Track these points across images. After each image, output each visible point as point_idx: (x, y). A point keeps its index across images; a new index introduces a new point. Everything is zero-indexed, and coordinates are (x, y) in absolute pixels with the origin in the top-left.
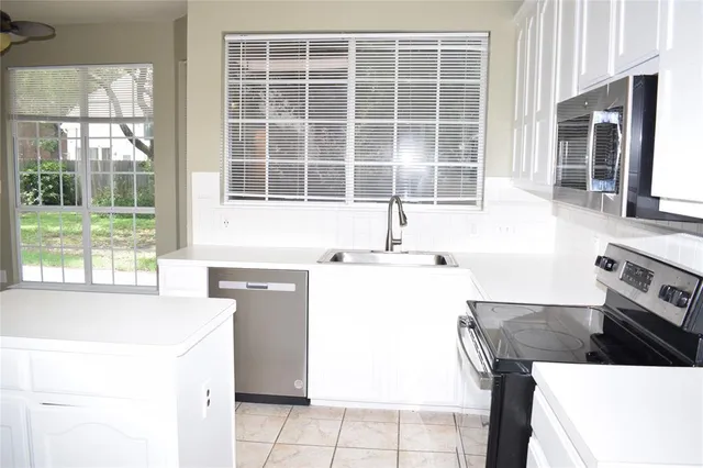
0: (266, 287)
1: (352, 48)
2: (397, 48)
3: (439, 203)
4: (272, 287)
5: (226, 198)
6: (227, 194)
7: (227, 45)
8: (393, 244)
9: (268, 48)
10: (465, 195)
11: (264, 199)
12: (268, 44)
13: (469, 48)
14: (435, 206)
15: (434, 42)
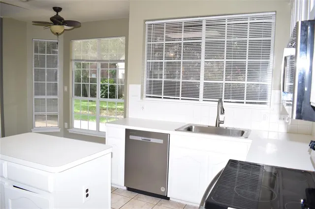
0: (150, 140)
1: (204, 24)
2: (226, 23)
3: (247, 103)
4: (153, 140)
5: (144, 96)
6: (145, 95)
7: (147, 26)
8: (219, 123)
9: (165, 26)
10: (261, 99)
11: (161, 98)
12: (165, 25)
13: (265, 21)
14: (245, 104)
15: (246, 19)
